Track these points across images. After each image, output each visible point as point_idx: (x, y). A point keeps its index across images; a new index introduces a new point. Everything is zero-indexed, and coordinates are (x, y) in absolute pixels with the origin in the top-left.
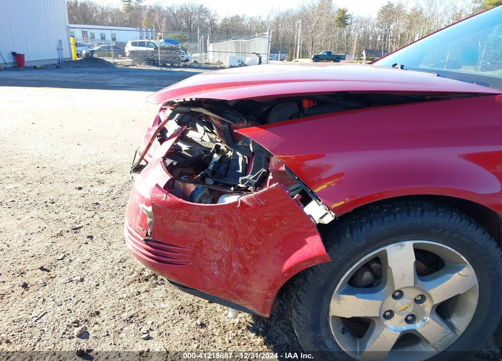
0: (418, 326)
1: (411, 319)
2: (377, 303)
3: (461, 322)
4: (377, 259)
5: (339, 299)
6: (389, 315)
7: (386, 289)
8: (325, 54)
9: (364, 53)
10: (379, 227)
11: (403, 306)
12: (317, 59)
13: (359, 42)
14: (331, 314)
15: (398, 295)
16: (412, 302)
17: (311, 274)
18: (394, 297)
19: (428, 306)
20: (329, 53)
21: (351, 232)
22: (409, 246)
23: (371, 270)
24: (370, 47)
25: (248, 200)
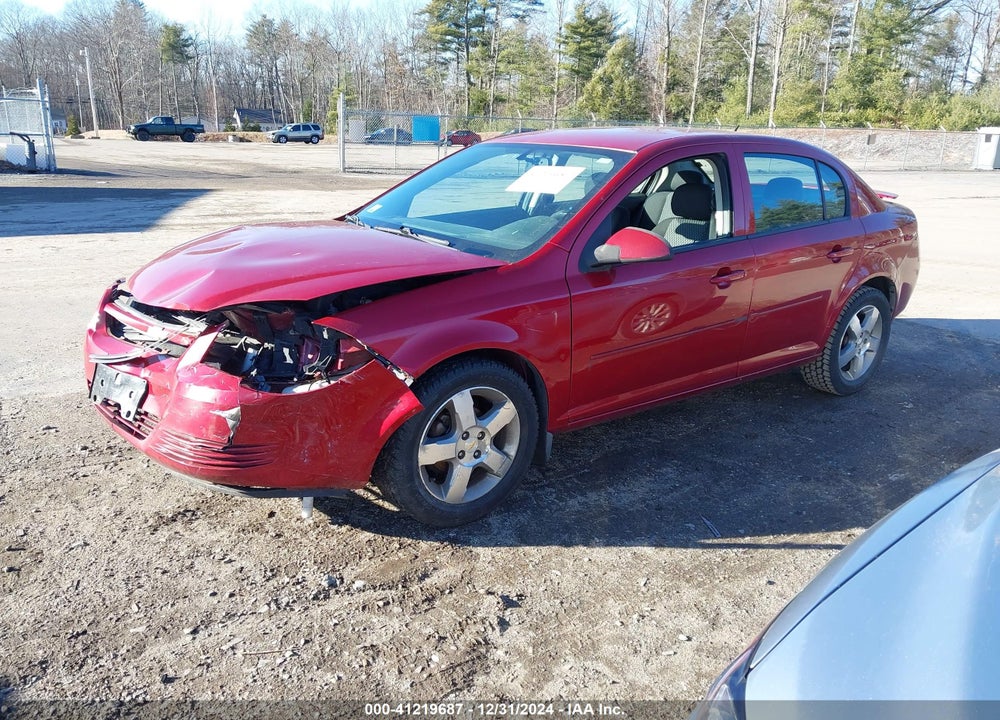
0: (484, 459)
1: (478, 454)
2: (452, 446)
3: (512, 450)
4: (445, 411)
5: (424, 450)
6: (462, 455)
7: (458, 433)
8: (159, 122)
9: (236, 115)
10: (446, 382)
11: (470, 445)
12: (143, 133)
13: (222, 93)
14: (420, 465)
15: (466, 436)
16: (476, 439)
17: (402, 432)
18: (464, 439)
19: (487, 440)
20: (169, 120)
21: (427, 392)
22: (467, 392)
23: (442, 422)
24: (245, 104)
25: (348, 379)
